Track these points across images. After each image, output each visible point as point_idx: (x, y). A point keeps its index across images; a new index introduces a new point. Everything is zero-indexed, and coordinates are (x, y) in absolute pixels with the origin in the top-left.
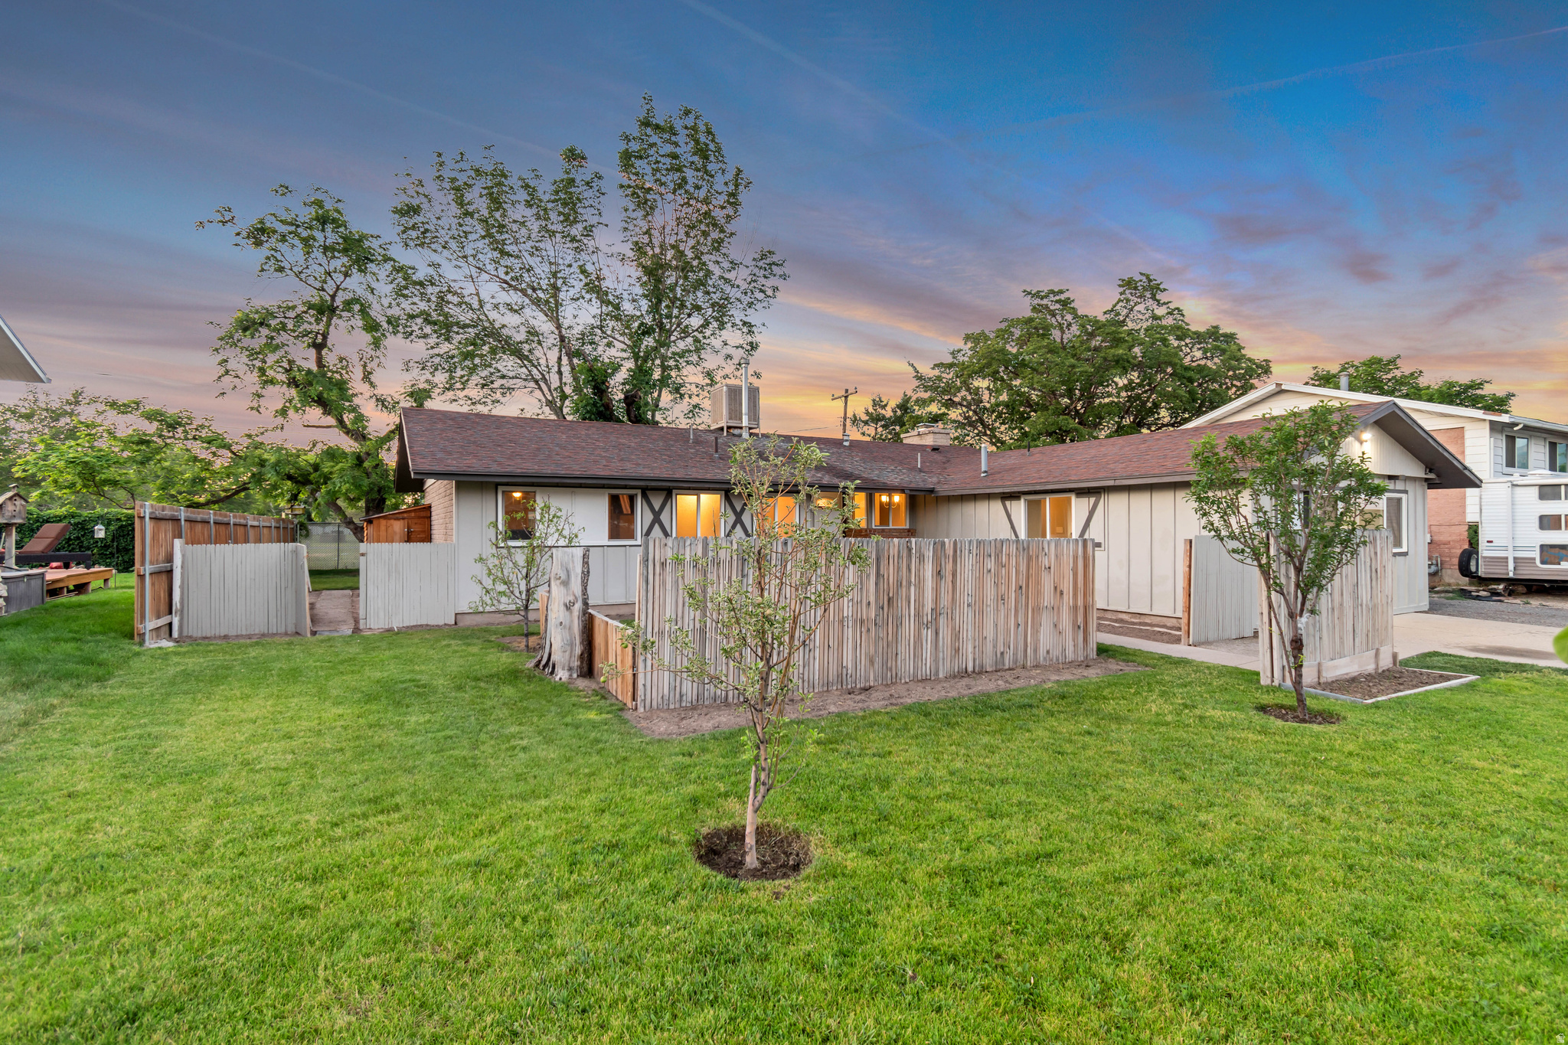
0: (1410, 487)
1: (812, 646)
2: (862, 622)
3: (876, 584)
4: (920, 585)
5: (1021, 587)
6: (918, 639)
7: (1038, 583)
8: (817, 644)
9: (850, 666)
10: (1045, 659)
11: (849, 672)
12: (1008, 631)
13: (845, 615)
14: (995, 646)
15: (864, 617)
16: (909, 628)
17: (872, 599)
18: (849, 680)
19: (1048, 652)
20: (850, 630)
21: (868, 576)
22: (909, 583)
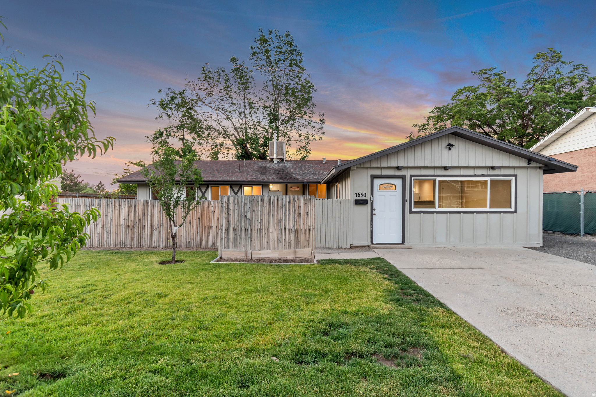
0: (516, 172)
1: (110, 233)
2: (129, 226)
3: (134, 214)
4: (152, 215)
5: (199, 218)
6: (152, 234)
7: (209, 217)
8: (112, 232)
9: (124, 240)
10: (212, 246)
11: (124, 242)
12: (193, 234)
13: (122, 223)
14: (186, 239)
15: (130, 225)
16: (148, 230)
17: (133, 219)
18: (124, 245)
19: (214, 243)
20: (124, 229)
21: (131, 212)
22: (148, 215)
